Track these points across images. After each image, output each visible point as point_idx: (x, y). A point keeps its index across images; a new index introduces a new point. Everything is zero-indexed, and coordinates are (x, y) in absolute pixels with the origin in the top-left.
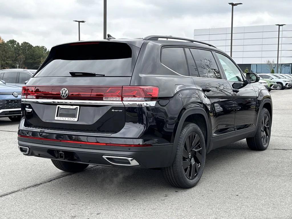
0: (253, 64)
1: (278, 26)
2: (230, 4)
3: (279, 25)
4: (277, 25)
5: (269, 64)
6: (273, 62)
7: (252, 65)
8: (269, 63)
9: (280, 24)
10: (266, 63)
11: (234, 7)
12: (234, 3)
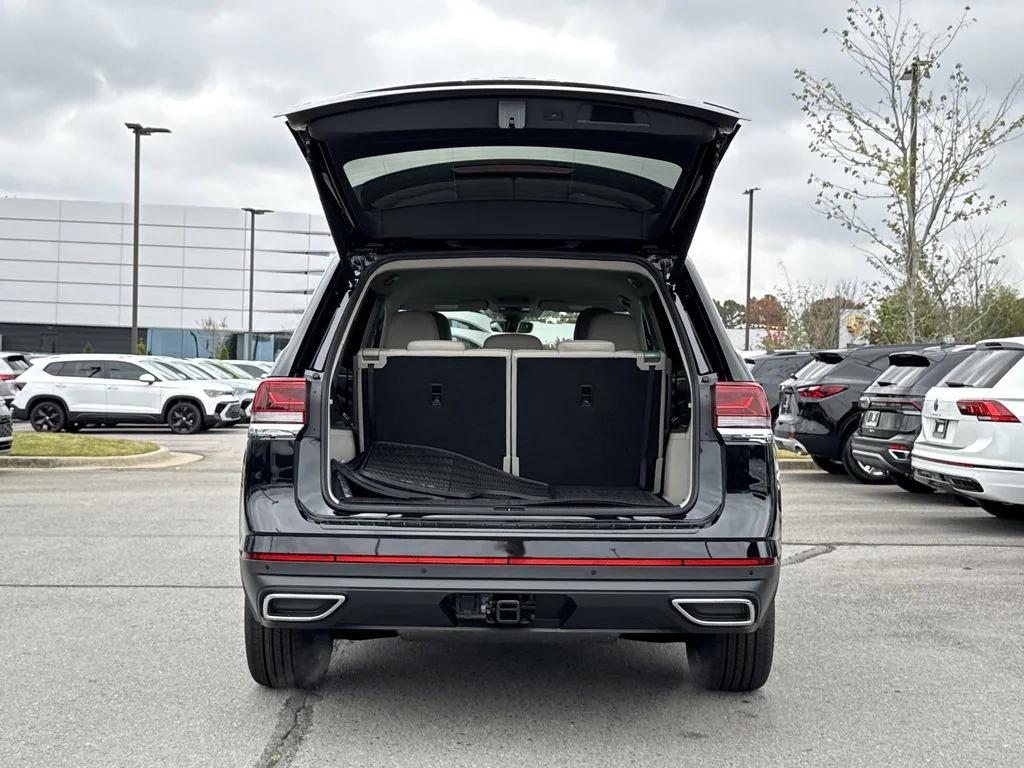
0: (153, 329)
1: (249, 213)
2: (130, 126)
3: (254, 212)
4: (246, 210)
5: (208, 331)
6: (223, 326)
7: (149, 331)
8: (212, 328)
9: (256, 209)
10: (200, 327)
11: (142, 137)
12: (144, 127)
